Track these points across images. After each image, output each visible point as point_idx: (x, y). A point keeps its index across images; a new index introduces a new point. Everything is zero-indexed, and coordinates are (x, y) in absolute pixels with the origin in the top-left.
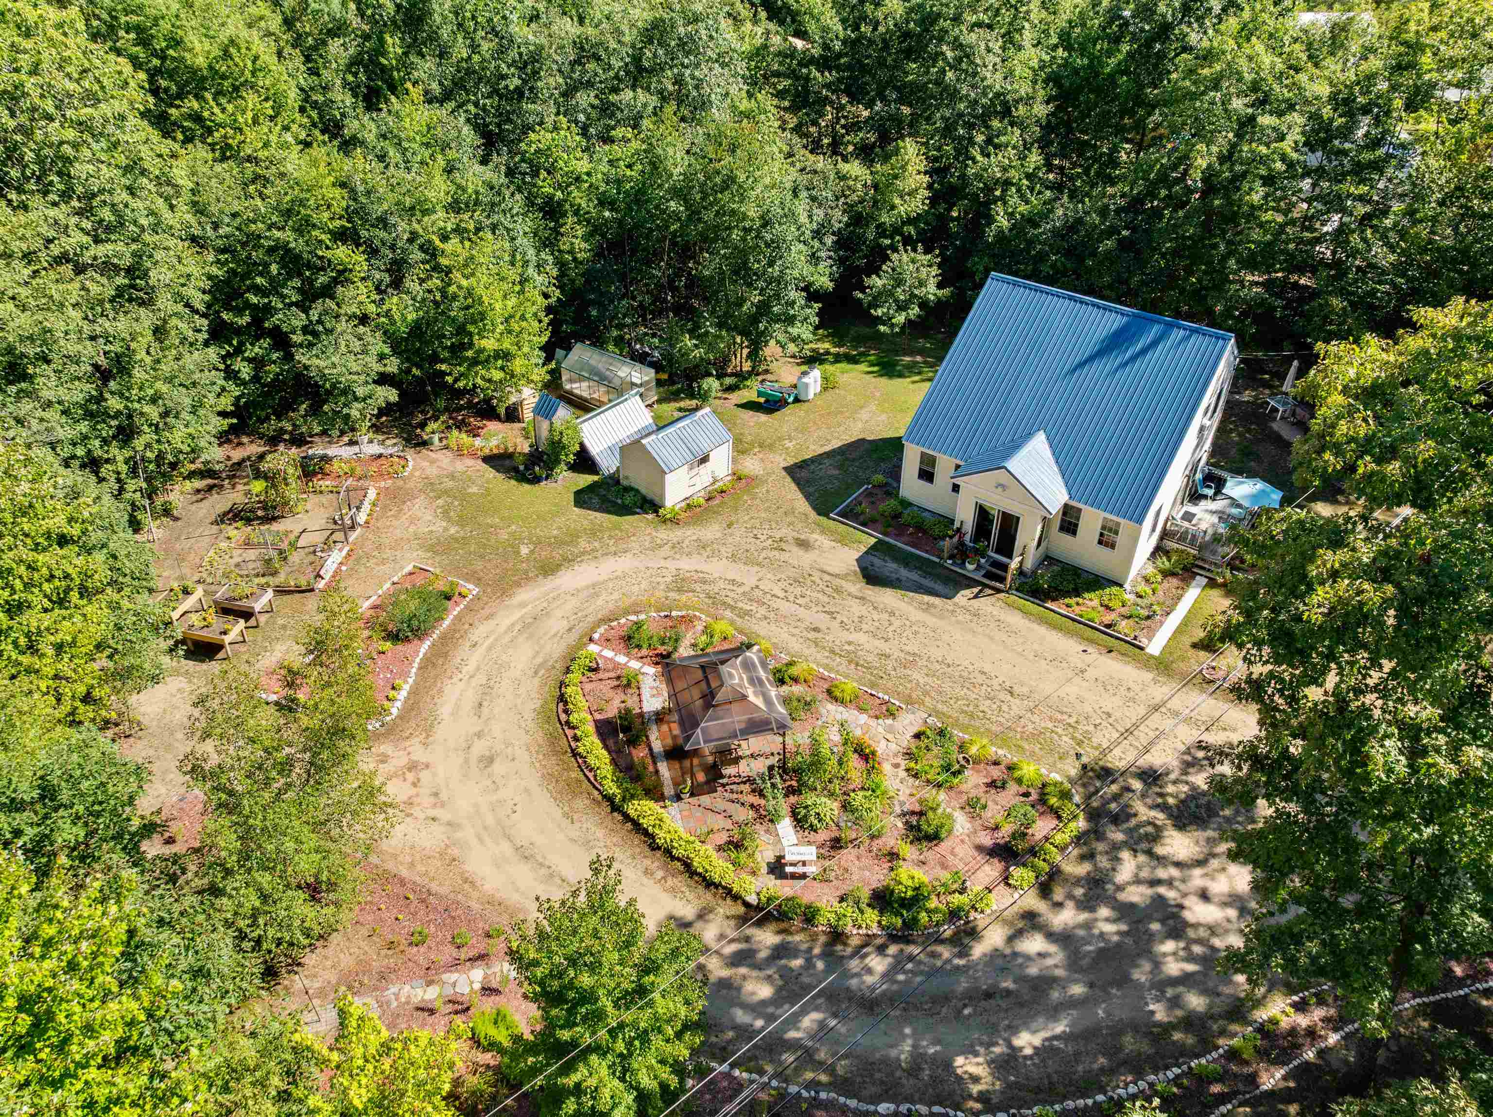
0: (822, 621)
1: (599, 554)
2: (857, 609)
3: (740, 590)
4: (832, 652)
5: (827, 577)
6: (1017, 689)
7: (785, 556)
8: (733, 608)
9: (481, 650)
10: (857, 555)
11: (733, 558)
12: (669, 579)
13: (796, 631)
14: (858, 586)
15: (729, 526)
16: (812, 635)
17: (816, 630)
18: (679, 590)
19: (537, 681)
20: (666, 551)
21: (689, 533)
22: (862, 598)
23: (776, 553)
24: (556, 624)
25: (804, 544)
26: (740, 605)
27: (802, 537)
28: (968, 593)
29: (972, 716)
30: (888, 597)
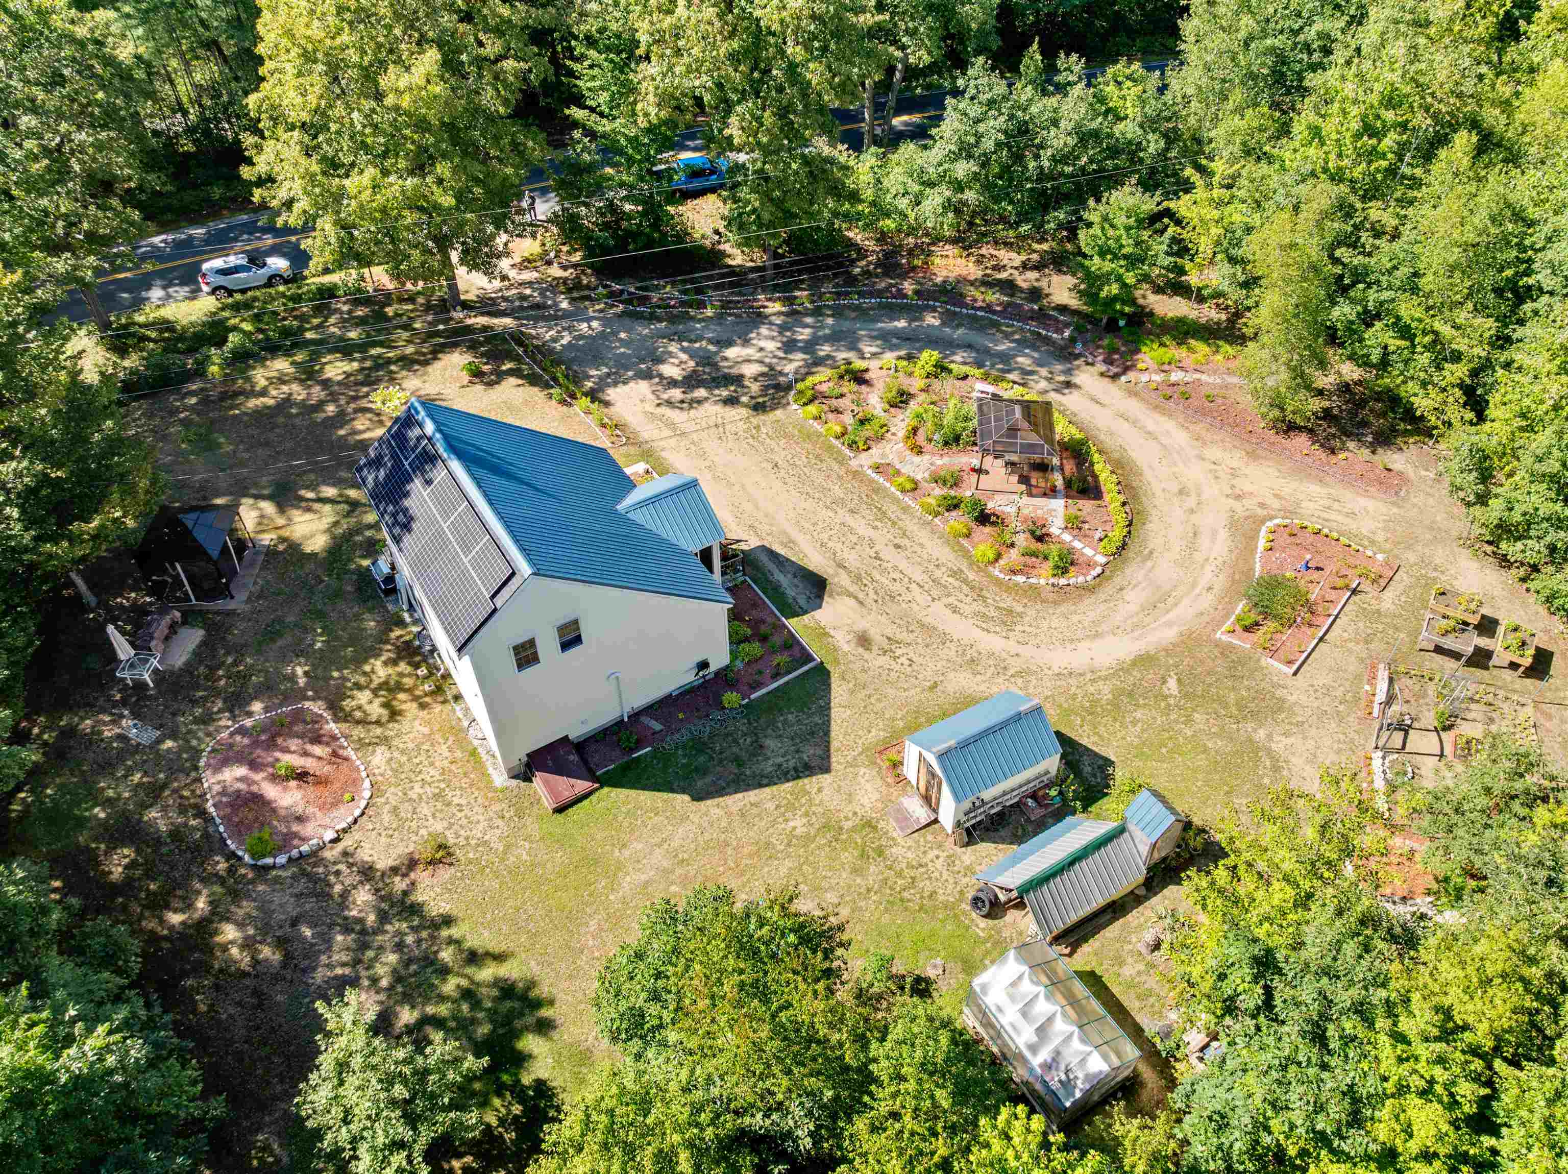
0: (888, 554)
1: (1089, 676)
2: (851, 558)
3: (951, 600)
4: (894, 523)
5: (861, 596)
6: (769, 466)
7: (890, 631)
8: (965, 581)
9: (1203, 583)
10: (817, 614)
11: (945, 638)
12: (1019, 627)
13: (916, 548)
14: (838, 579)
15: (935, 686)
16: (904, 542)
17: (898, 546)
18: (1010, 612)
19: (1151, 546)
20: (1015, 665)
21: (983, 687)
22: (841, 566)
23: (899, 637)
24: (1134, 599)
25: (864, 641)
26: (957, 584)
27: (861, 650)
28: (743, 546)
29: (817, 456)
30: (815, 561)
